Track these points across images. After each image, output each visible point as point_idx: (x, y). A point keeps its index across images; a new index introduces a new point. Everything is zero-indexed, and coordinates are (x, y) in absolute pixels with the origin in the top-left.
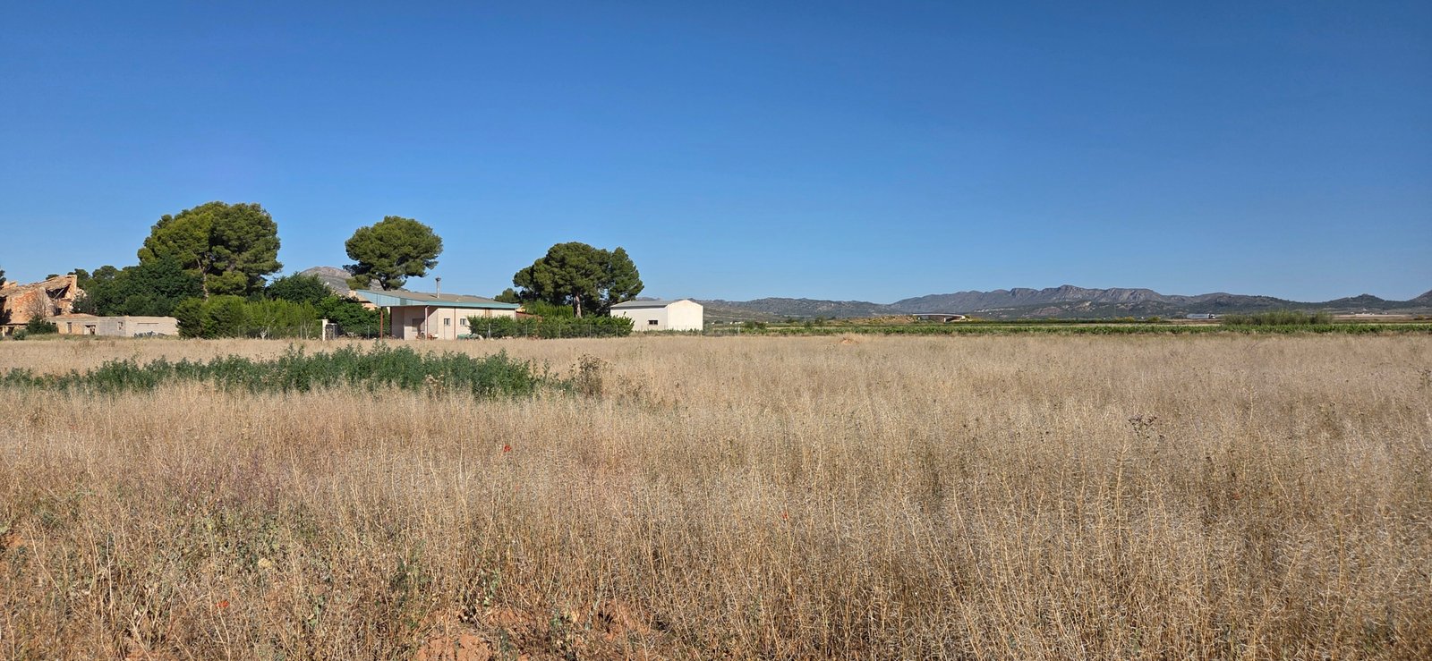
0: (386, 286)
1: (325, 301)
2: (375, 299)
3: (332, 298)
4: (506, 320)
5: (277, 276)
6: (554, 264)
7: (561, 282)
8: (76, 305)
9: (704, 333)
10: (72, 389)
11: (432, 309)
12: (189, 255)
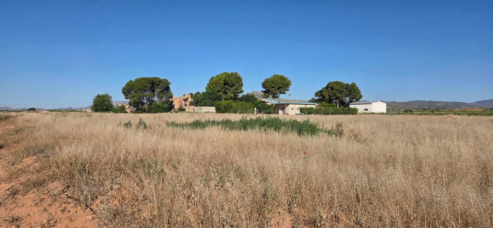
0: (274, 97)
1: (256, 102)
2: (270, 101)
3: (258, 101)
4: (312, 108)
5: (242, 94)
6: (329, 89)
7: (332, 95)
8: (190, 103)
9: (386, 114)
10: (185, 127)
11: (288, 105)
12: (218, 88)
